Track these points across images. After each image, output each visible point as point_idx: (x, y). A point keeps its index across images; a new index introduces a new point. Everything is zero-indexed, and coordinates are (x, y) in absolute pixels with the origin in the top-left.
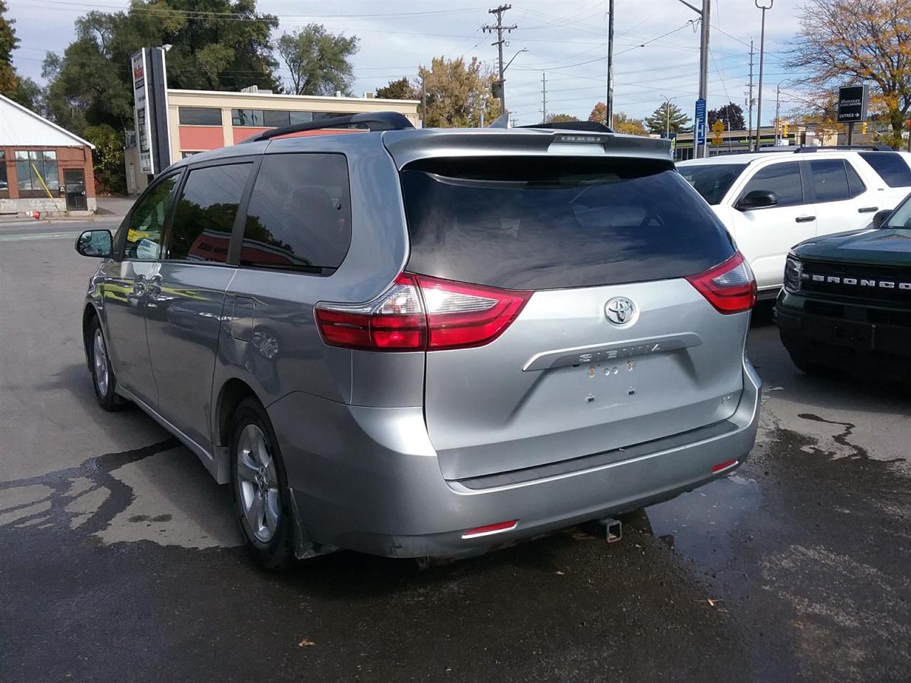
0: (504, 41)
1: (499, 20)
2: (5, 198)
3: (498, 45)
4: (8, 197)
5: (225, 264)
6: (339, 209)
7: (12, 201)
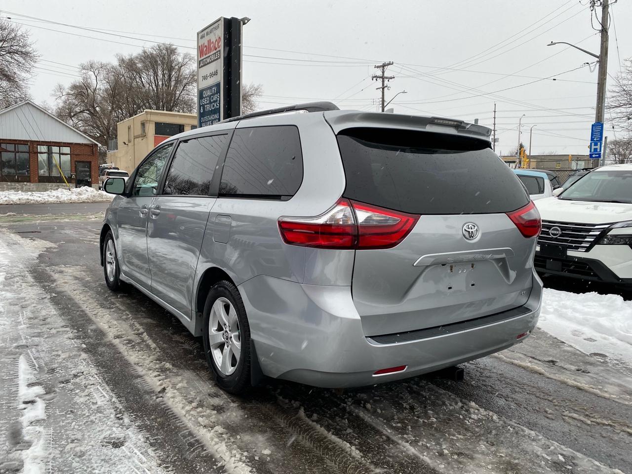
0: (386, 86)
1: (383, 72)
2: (27, 182)
3: (381, 89)
4: (29, 181)
5: (207, 196)
6: (293, 159)
7: (32, 185)
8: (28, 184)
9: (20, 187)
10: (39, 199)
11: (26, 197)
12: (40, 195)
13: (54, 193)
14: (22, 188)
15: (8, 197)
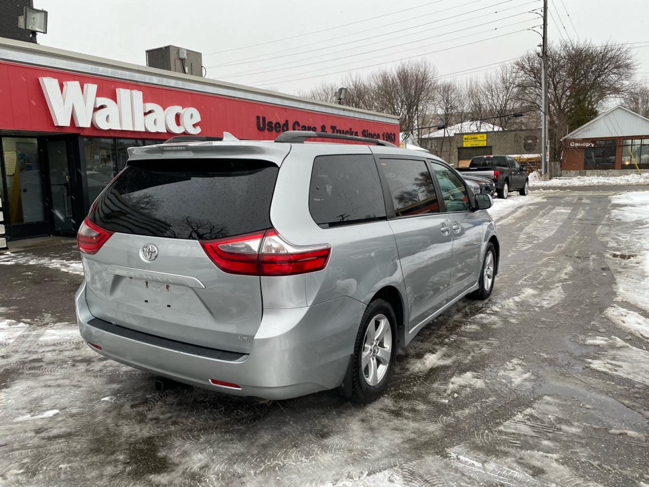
7: (616, 171)
8: (613, 171)
9: (606, 173)
10: (612, 182)
11: (603, 181)
12: (614, 179)
13: (626, 177)
14: (608, 174)
15: (591, 181)
